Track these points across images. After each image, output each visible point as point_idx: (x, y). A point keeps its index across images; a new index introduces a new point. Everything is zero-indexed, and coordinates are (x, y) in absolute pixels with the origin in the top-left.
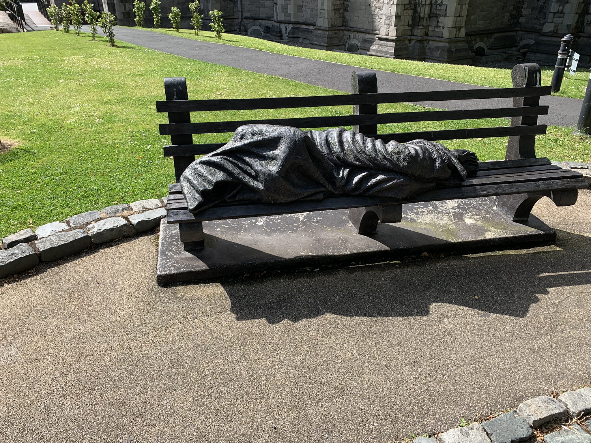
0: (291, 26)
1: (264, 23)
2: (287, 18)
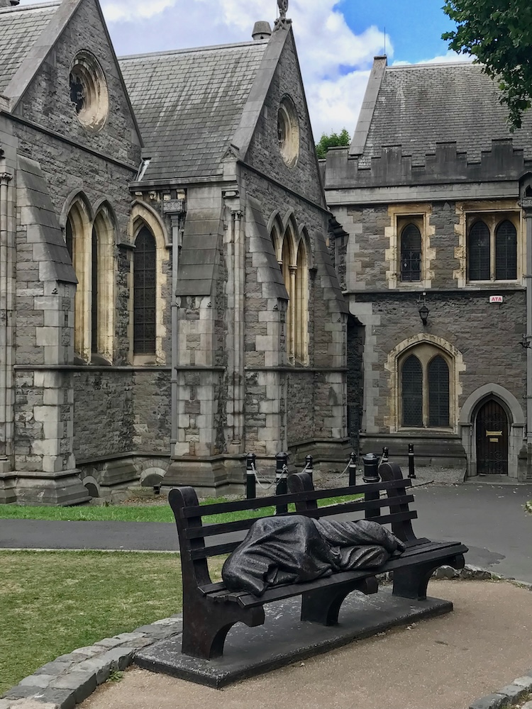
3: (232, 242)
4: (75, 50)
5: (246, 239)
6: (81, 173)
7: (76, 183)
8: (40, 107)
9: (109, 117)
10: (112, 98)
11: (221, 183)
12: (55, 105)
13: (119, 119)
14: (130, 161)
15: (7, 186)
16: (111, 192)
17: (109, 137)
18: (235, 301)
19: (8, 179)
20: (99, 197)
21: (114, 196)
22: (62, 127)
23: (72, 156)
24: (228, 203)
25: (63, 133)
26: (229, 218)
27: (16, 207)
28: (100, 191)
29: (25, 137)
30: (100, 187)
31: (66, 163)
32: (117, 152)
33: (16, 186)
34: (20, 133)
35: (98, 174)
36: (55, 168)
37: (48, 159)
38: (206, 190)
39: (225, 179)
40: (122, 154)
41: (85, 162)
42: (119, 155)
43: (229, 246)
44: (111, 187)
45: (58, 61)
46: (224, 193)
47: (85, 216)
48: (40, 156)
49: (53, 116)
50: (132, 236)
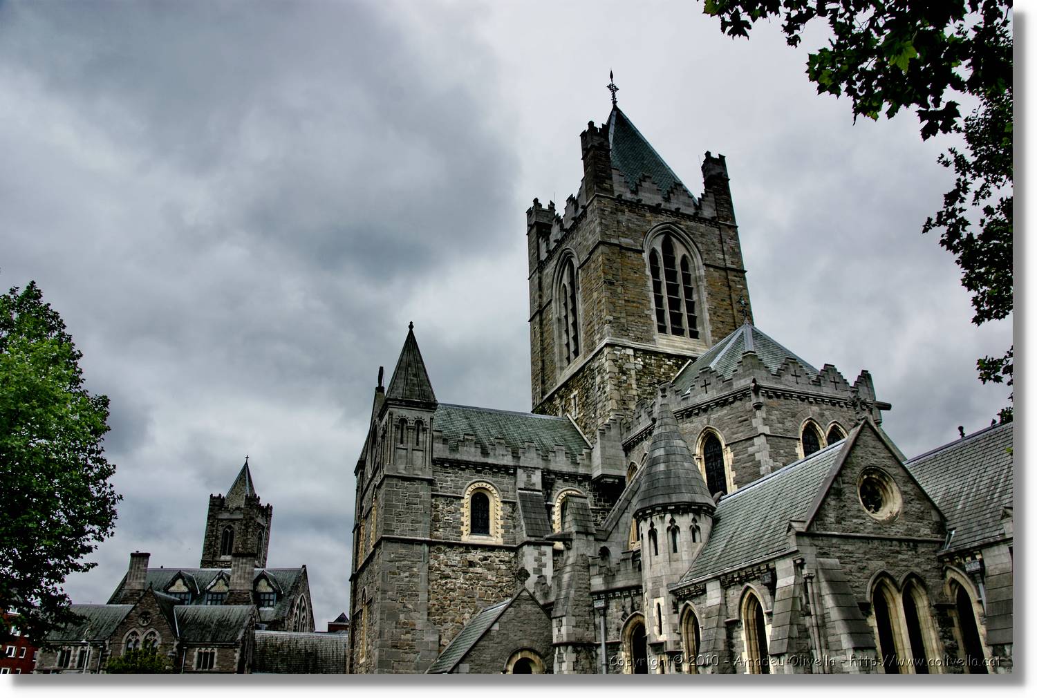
4: (858, 470)
6: (881, 556)
7: (878, 565)
8: (833, 520)
9: (904, 508)
10: (904, 493)
11: (1005, 541)
12: (846, 515)
13: (916, 506)
14: (934, 535)
15: (812, 583)
16: (918, 565)
17: (907, 523)
19: (811, 578)
20: (905, 571)
21: (922, 567)
22: (856, 528)
23: (870, 546)
25: (858, 532)
27: (821, 596)
28: (905, 566)
29: (822, 545)
30: (905, 563)
31: (865, 553)
32: (919, 531)
33: (819, 581)
34: (816, 543)
35: (900, 553)
36: (855, 559)
37: (847, 554)
38: (996, 548)
39: (1007, 536)
40: (925, 531)
41: (885, 549)
42: (921, 533)
44: (917, 560)
45: (844, 483)
46: (1010, 548)
47: (893, 589)
48: (838, 555)
49: (846, 523)
50: (950, 595)
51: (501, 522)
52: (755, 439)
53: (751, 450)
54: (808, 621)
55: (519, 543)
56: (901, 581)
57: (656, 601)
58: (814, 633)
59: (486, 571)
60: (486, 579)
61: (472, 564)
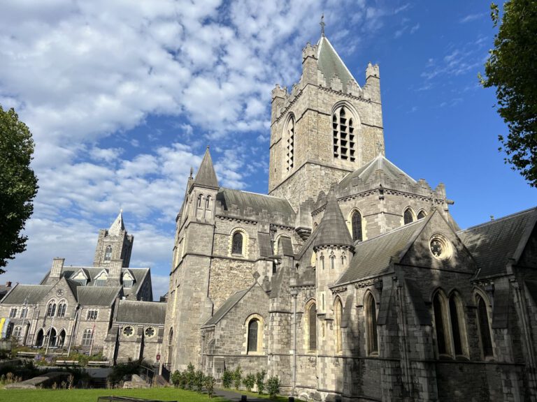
0: (327, 393)
1: (311, 390)
2: (325, 388)
3: (518, 302)
4: (430, 234)
5: (526, 300)
8: (414, 258)
9: (454, 255)
11: (507, 276)
12: (421, 256)
13: (460, 255)
14: (469, 270)
16: (459, 285)
17: (455, 263)
18: (524, 329)
20: (451, 288)
21: (461, 286)
24: (513, 284)
25: (427, 265)
26: (515, 291)
27: (405, 296)
29: (407, 270)
30: (452, 284)
31: (430, 277)
34: (405, 269)
35: (449, 278)
36: (425, 279)
37: (420, 276)
38: (501, 279)
39: (508, 274)
41: (441, 275)
43: (517, 304)
44: (458, 283)
46: (509, 280)
47: (444, 296)
50: (475, 302)
51: (248, 248)
52: (379, 215)
53: (376, 220)
54: (397, 309)
55: (256, 259)
56: (449, 292)
57: (322, 293)
58: (400, 315)
59: (239, 273)
60: (238, 276)
61: (231, 268)
